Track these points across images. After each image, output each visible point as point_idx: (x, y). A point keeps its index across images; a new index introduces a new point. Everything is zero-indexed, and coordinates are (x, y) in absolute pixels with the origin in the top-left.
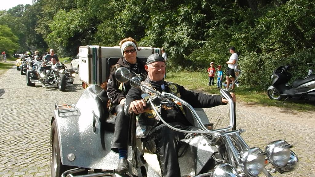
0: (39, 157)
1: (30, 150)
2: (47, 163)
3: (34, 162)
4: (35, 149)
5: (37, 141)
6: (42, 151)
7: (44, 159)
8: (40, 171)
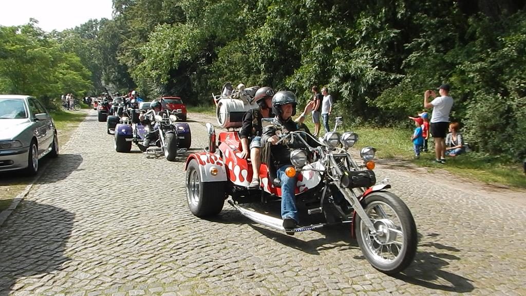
0: (160, 266)
1: (144, 254)
2: (174, 278)
3: (154, 275)
4: (152, 253)
5: (152, 241)
6: (162, 256)
7: (169, 270)
8: (167, 291)
